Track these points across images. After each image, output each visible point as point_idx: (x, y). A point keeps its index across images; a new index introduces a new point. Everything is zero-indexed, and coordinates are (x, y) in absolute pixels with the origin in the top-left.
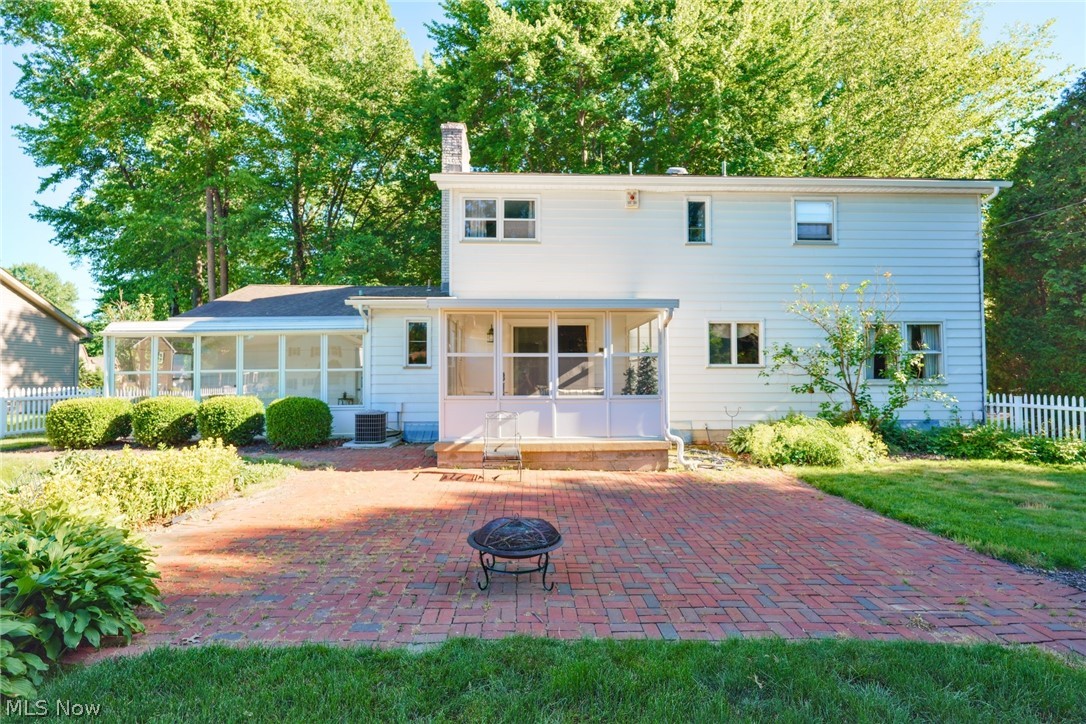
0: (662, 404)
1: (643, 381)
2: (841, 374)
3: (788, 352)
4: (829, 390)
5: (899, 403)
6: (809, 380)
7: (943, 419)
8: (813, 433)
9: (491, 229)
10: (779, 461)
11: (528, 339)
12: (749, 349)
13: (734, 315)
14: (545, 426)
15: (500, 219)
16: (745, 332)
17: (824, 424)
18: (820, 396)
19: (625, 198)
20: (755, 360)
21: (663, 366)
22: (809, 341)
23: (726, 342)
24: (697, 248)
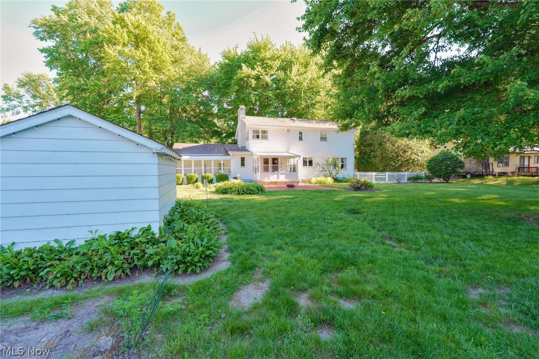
0: (297, 173)
1: (294, 169)
2: (328, 168)
3: (318, 164)
4: (325, 171)
5: (337, 173)
6: (322, 169)
7: (346, 176)
8: (321, 179)
9: (258, 137)
10: (316, 183)
11: (266, 161)
12: (311, 163)
13: (308, 156)
14: (278, 178)
15: (260, 135)
16: (310, 160)
17: (324, 177)
18: (324, 172)
19: (286, 131)
20: (312, 165)
21: (297, 167)
22: (322, 162)
23: (306, 161)
24: (301, 142)
